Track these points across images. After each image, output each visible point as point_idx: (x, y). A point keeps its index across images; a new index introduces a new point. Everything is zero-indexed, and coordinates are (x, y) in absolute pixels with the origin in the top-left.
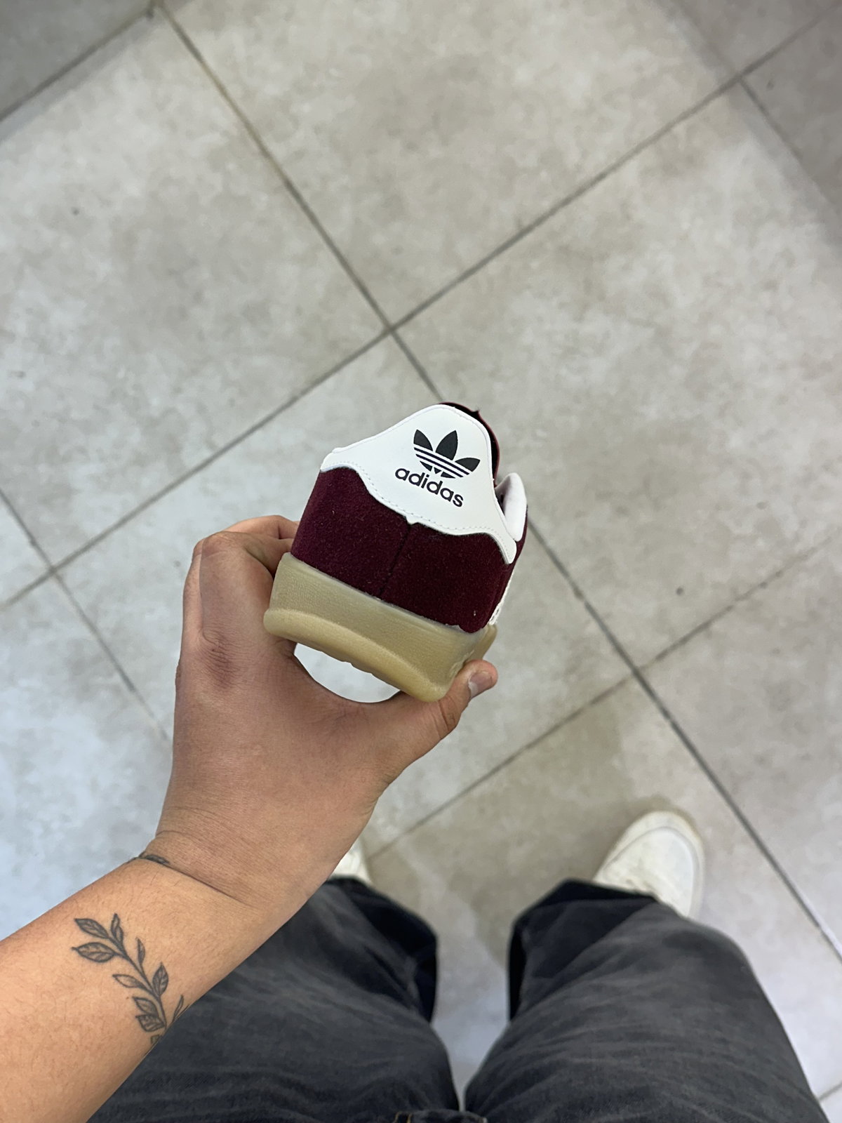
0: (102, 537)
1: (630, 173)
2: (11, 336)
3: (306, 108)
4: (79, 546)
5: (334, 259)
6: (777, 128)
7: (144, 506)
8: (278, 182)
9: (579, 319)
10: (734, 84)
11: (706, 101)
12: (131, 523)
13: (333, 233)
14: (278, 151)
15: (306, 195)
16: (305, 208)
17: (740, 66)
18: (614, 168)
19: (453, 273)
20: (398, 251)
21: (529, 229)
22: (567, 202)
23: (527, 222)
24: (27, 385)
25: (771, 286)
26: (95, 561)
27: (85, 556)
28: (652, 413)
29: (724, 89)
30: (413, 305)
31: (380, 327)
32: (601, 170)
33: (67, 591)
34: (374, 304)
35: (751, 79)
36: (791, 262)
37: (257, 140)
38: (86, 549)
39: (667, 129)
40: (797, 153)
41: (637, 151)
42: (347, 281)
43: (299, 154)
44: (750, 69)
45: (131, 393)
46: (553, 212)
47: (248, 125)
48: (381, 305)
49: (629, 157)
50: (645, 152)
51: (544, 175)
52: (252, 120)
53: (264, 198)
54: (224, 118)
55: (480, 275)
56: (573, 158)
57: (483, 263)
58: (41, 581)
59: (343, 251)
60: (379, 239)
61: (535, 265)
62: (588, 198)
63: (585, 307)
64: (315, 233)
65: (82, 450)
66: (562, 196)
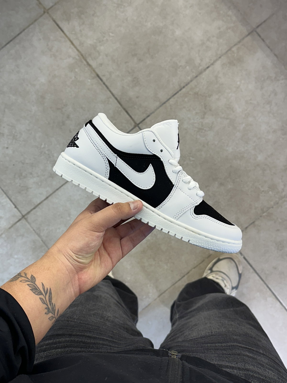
0: (40, 204)
1: (218, 66)
2: (3, 135)
3: (102, 48)
4: (32, 207)
5: (116, 101)
6: (269, 47)
7: (55, 192)
8: (94, 75)
9: (203, 118)
10: (252, 32)
11: (243, 39)
12: (50, 198)
13: (114, 92)
14: (94, 64)
15: (104, 79)
16: (104, 84)
17: (254, 26)
18: (212, 64)
19: (158, 104)
20: (137, 97)
21: (184, 87)
22: (197, 77)
23: (182, 85)
24: (10, 152)
25: (269, 103)
26: (38, 212)
27: (34, 210)
28: (230, 149)
29: (249, 34)
30: (145, 116)
31: (133, 124)
32: (207, 66)
33: (29, 223)
34: (131, 117)
35: (259, 30)
36: (276, 94)
37: (86, 60)
38: (34, 208)
39: (230, 49)
40: (275, 55)
41: (220, 58)
42: (121, 109)
43: (101, 65)
44: (258, 27)
45: (47, 152)
46: (191, 81)
47: (82, 55)
48: (133, 117)
49: (217, 60)
50: (222, 57)
51: (188, 67)
52: (83, 53)
53: (89, 81)
54: (73, 52)
55: (167, 104)
56: (197, 61)
57: (168, 100)
58: (20, 220)
59: (118, 99)
60: (131, 94)
61: (186, 99)
62: (204, 75)
63: (205, 113)
64: (109, 92)
65: (31, 174)
66: (195, 75)
